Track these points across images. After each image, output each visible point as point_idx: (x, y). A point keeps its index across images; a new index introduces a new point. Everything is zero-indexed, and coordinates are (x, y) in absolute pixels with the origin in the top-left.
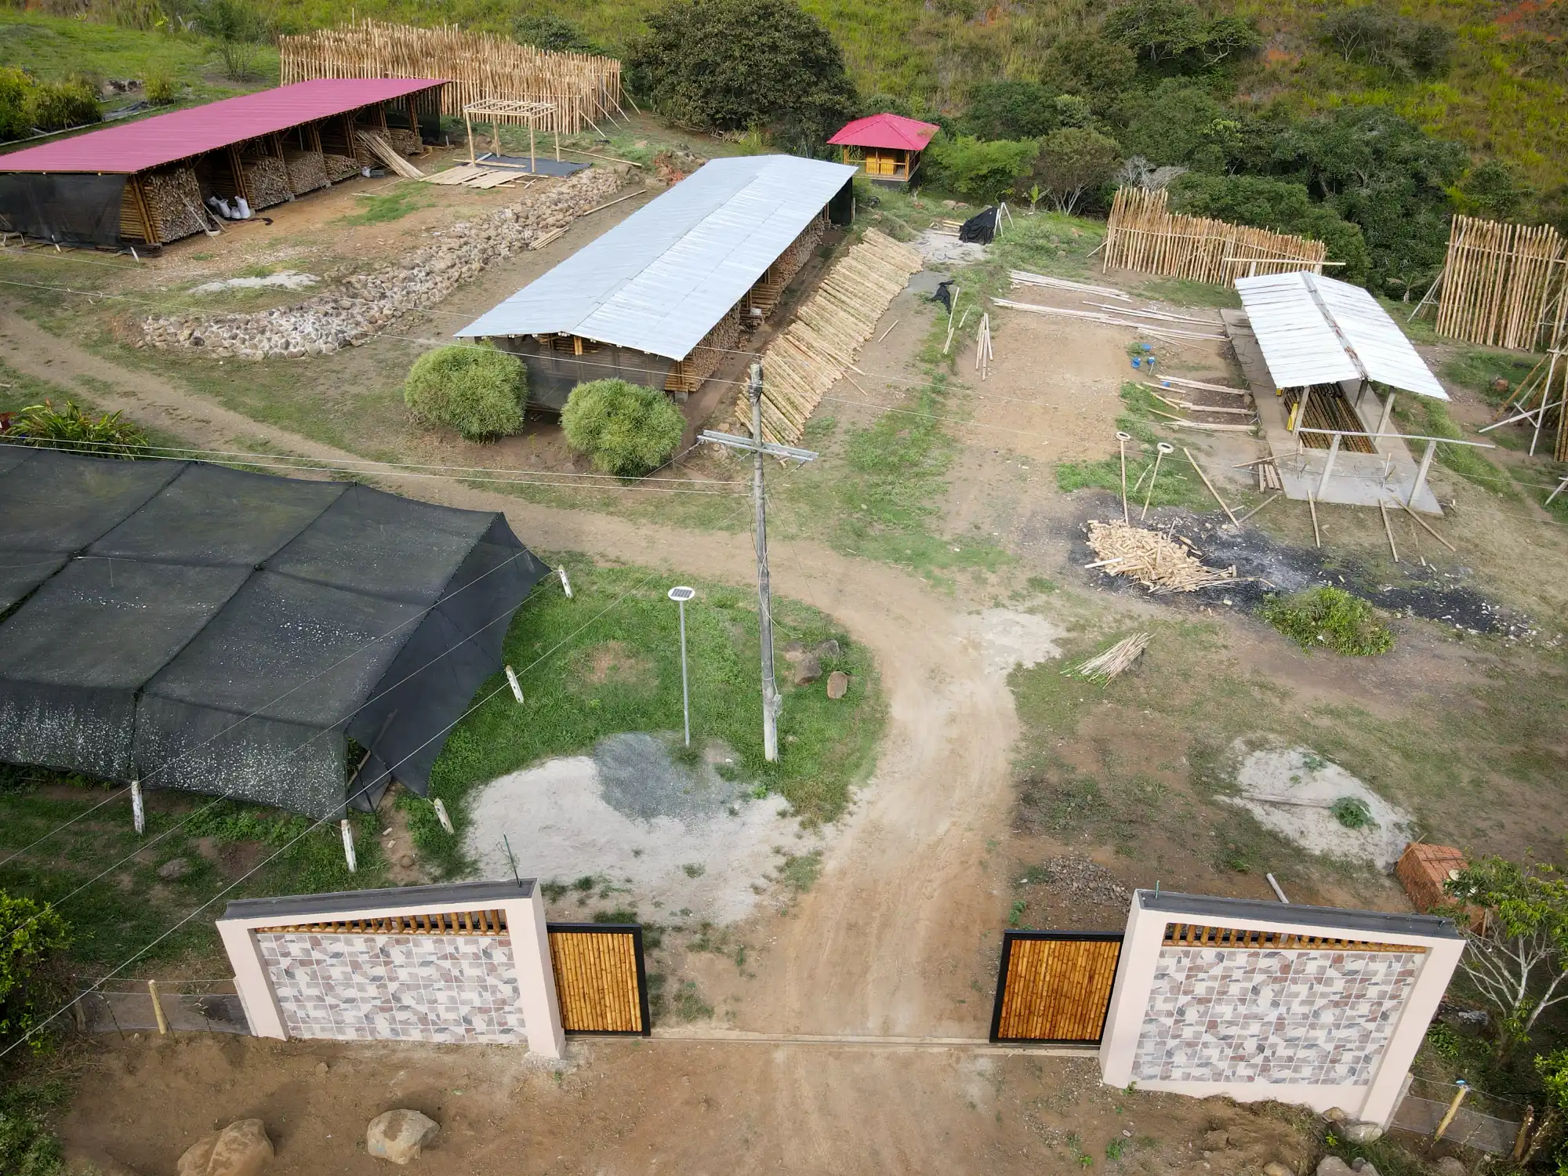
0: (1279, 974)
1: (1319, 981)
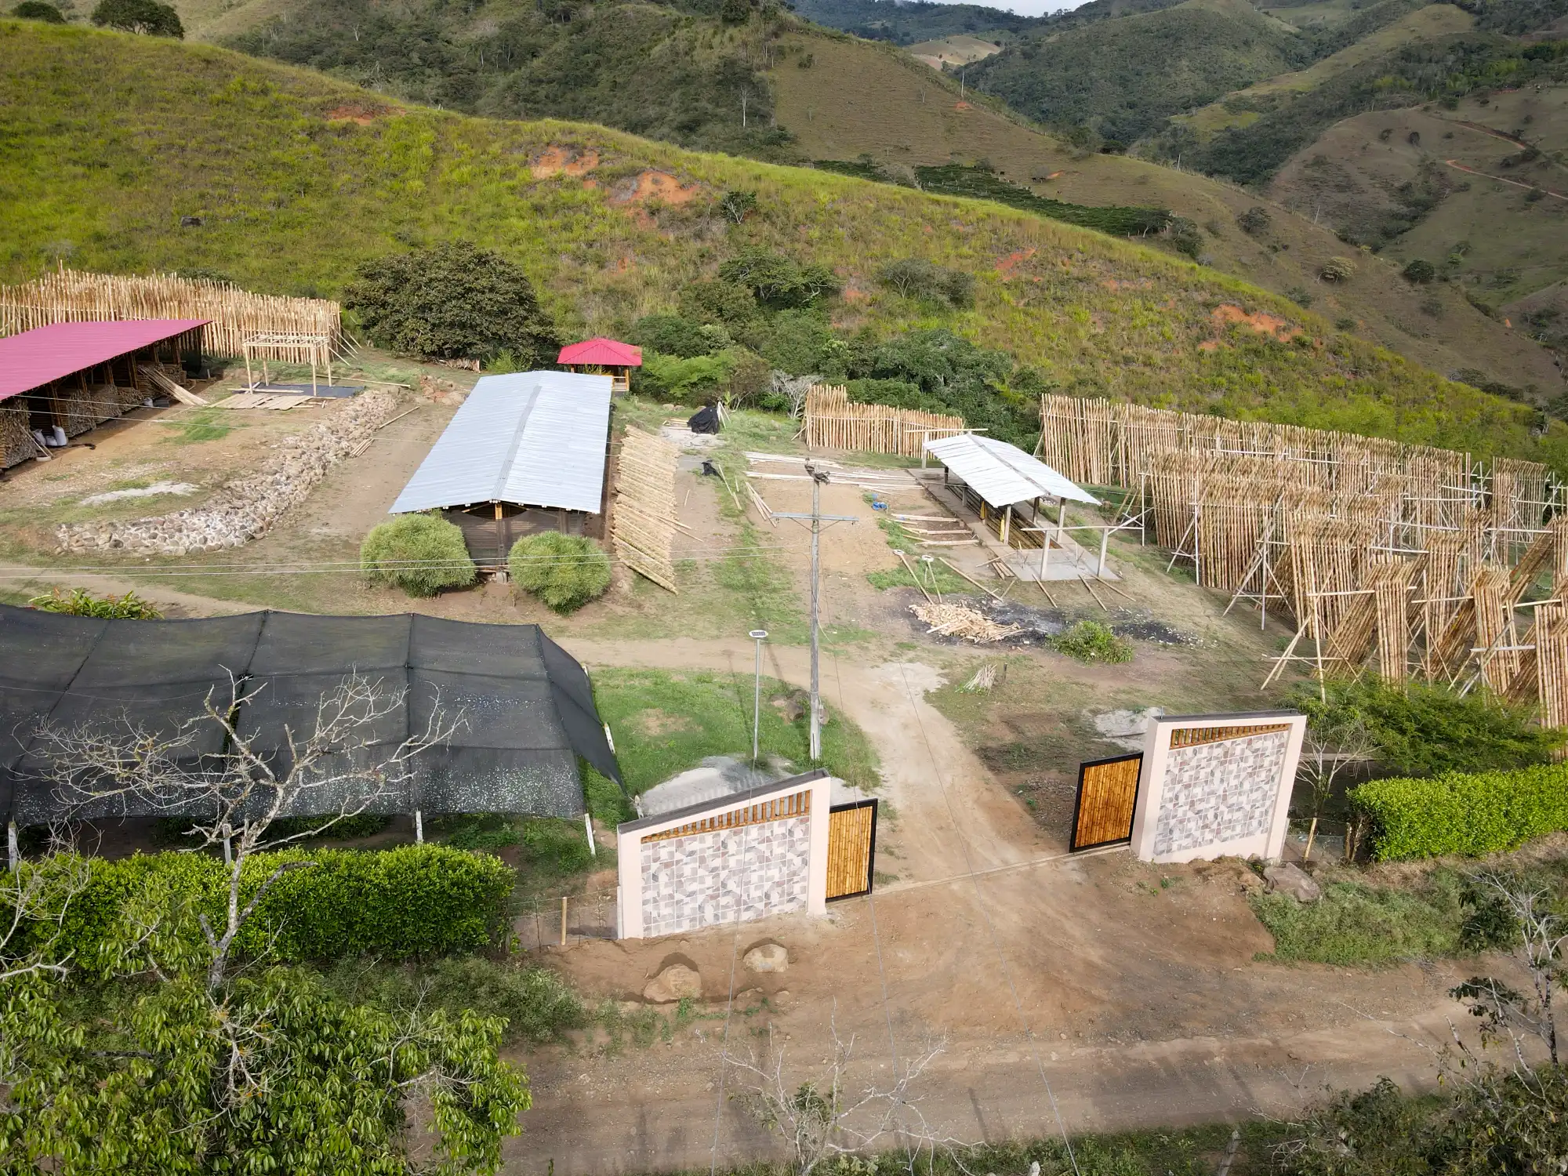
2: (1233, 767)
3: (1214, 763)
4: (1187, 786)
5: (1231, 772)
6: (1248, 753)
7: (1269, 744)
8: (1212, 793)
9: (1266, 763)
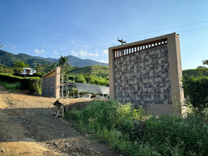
0: (136, 61)
1: (145, 60)
2: (142, 64)
3: (133, 63)
4: (124, 73)
5: (141, 67)
6: (147, 57)
7: (158, 52)
8: (134, 77)
9: (160, 61)
